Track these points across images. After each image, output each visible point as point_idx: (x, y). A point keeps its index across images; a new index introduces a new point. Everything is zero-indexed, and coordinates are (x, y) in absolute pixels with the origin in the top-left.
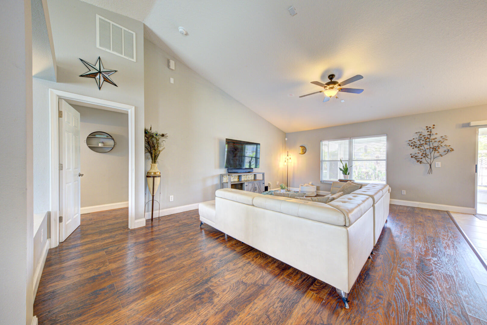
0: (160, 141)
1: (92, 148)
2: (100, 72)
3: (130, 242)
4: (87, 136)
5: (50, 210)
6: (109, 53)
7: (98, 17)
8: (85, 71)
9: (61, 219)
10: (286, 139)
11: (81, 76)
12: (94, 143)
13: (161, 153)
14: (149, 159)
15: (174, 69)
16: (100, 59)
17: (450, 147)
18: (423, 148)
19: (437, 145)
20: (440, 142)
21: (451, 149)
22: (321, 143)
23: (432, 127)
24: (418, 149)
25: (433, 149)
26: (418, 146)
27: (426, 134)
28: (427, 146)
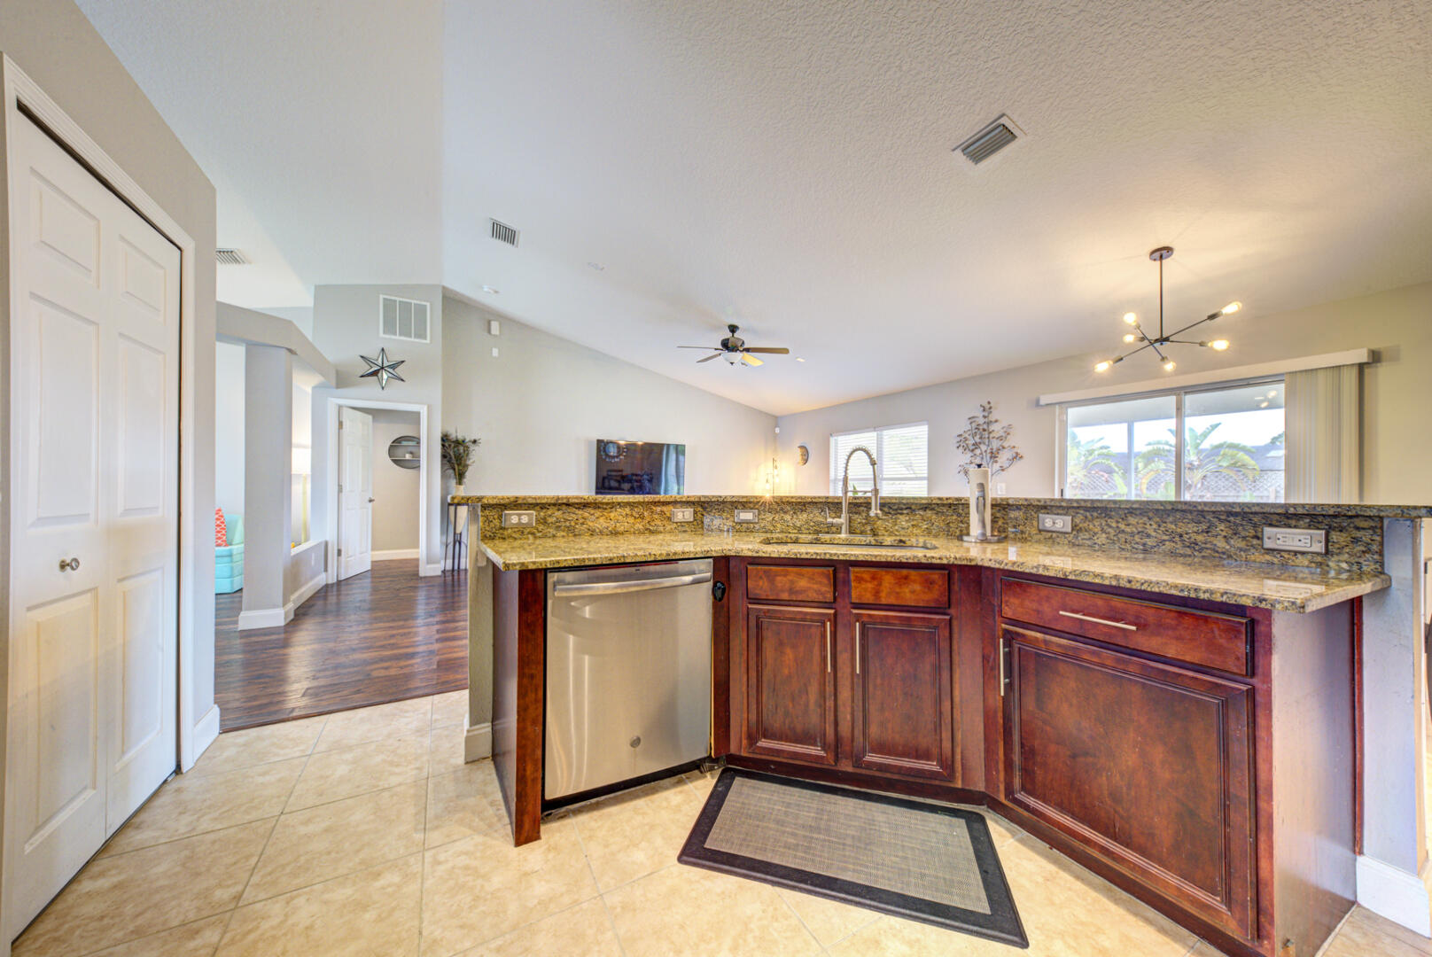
0: (471, 449)
1: (396, 462)
2: (382, 368)
3: (421, 596)
4: (389, 443)
5: (328, 539)
6: (395, 340)
7: (382, 297)
8: (366, 369)
9: (339, 552)
10: (777, 430)
11: (362, 376)
12: (400, 454)
13: (470, 468)
14: (450, 477)
15: (498, 333)
16: (383, 350)
17: (1015, 450)
18: (978, 452)
19: (995, 444)
20: (1000, 438)
21: (1017, 453)
22: (832, 440)
23: (987, 406)
24: (970, 454)
25: (989, 455)
26: (971, 448)
27: (981, 421)
28: (983, 448)
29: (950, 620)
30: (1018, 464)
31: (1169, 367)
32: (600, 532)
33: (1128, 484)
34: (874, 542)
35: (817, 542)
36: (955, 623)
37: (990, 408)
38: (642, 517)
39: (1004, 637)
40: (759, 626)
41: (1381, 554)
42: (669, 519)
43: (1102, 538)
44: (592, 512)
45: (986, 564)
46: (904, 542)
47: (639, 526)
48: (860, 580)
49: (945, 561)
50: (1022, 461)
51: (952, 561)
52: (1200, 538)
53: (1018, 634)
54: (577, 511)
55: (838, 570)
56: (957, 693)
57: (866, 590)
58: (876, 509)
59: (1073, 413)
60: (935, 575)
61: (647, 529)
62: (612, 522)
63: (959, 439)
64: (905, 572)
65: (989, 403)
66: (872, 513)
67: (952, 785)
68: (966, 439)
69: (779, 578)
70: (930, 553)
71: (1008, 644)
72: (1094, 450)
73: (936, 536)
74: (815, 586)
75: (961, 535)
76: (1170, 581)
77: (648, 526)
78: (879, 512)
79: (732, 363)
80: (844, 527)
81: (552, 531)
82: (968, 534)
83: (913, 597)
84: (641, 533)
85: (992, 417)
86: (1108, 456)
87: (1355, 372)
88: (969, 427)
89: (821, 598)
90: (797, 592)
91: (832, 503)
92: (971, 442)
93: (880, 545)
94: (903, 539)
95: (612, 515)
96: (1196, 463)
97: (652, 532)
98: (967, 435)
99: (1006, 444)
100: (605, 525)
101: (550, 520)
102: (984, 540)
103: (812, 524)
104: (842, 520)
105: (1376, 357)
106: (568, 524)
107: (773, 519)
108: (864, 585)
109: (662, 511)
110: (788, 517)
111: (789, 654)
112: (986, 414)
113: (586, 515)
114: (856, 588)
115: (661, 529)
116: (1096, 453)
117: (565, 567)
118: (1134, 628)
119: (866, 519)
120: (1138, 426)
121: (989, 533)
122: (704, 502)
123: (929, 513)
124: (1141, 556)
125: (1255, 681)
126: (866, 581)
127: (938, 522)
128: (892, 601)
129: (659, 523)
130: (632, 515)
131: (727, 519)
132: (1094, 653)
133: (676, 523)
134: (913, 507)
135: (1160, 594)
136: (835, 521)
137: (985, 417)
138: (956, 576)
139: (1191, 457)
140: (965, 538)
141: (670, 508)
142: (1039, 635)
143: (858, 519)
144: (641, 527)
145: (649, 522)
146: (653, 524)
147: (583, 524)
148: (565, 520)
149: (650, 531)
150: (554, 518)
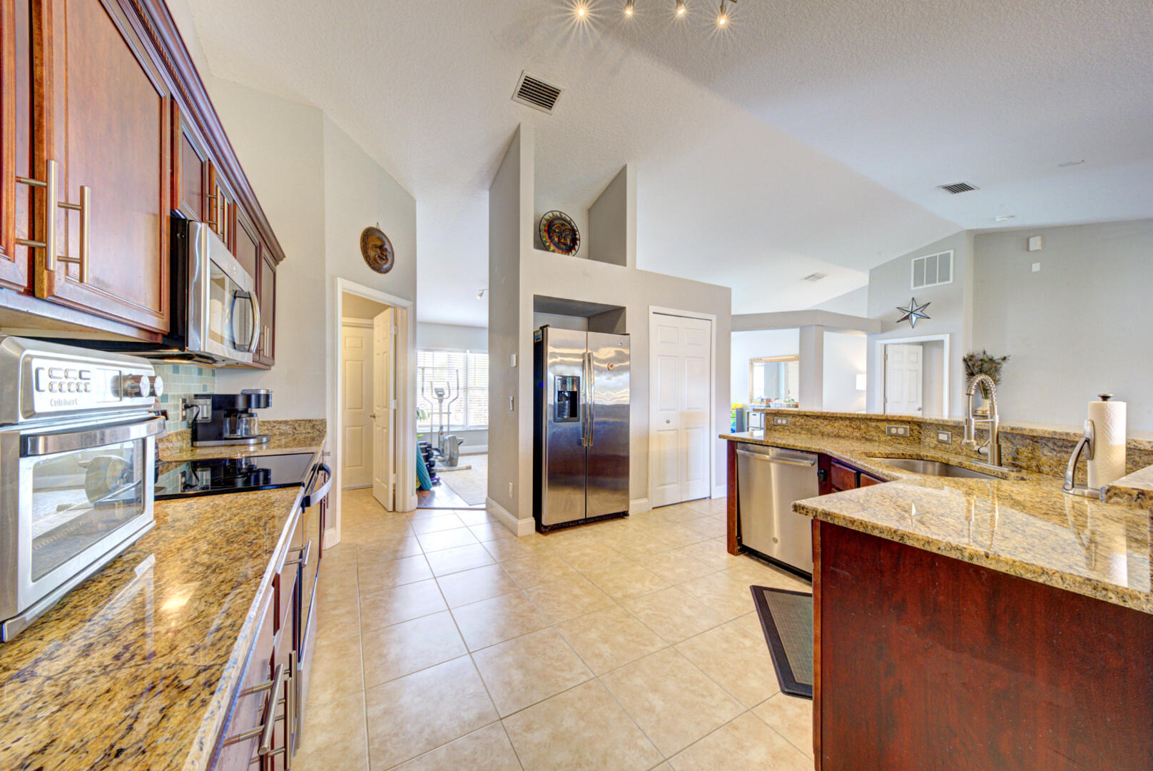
2: (912, 313)
6: (923, 288)
7: (913, 260)
8: (901, 316)
11: (898, 322)
16: (913, 299)
32: (828, 434)
38: (859, 428)
42: (884, 432)
44: (822, 421)
54: (813, 420)
61: (863, 437)
62: (836, 429)
77: (864, 435)
81: (799, 430)
84: (858, 439)
95: (836, 425)
100: (831, 430)
101: (797, 424)
106: (807, 427)
109: (877, 426)
113: (818, 423)
115: (876, 438)
119: (1032, 453)
122: (921, 424)
129: (873, 433)
130: (851, 426)
131: (934, 437)
133: (890, 435)
141: (885, 424)
144: (858, 435)
145: (865, 433)
146: (869, 434)
147: (816, 428)
148: (807, 425)
149: (866, 439)
150: (799, 424)
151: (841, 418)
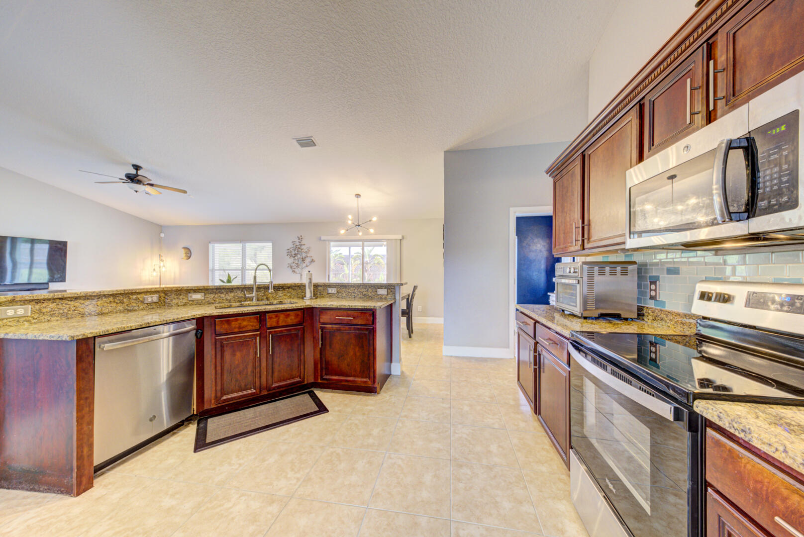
10: (162, 235)
17: (312, 258)
18: (296, 258)
19: (304, 255)
20: (306, 252)
21: (313, 260)
22: (211, 246)
23: (300, 238)
24: (293, 259)
25: (301, 260)
26: (294, 256)
27: (298, 244)
28: (299, 256)
29: (304, 328)
30: (313, 264)
31: (360, 234)
32: (89, 314)
33: (349, 270)
34: (269, 303)
35: (242, 306)
36: (305, 328)
37: (302, 238)
38: (122, 302)
39: (321, 329)
40: (222, 346)
41: (395, 294)
42: (142, 302)
43: (344, 294)
44: (82, 302)
45: (315, 306)
46: (282, 302)
47: (120, 307)
48: (270, 318)
49: (302, 307)
50: (315, 263)
51: (305, 307)
52: (366, 293)
53: (324, 327)
54: (69, 303)
55: (261, 316)
56: (306, 352)
57: (273, 322)
58: (272, 289)
59: (332, 243)
60: (299, 313)
61: (126, 309)
62: (99, 307)
63: (288, 251)
64: (288, 313)
65: (301, 236)
66: (270, 291)
67: (303, 384)
68: (291, 252)
69: (233, 323)
70: (297, 305)
71: (322, 331)
72: (337, 255)
73: (293, 298)
74: (251, 324)
75: (303, 297)
76: (360, 305)
77: (127, 307)
78: (273, 291)
79: (136, 191)
80: (254, 298)
81: (47, 318)
82: (305, 297)
83: (291, 321)
84: (120, 312)
85: (303, 242)
86: (341, 257)
87: (399, 241)
88: (292, 246)
89: (254, 328)
90: (242, 328)
91: (247, 288)
92: (293, 253)
93: (272, 304)
94: (281, 300)
95: (99, 303)
96: (368, 261)
97: (129, 311)
98: (291, 250)
99: (308, 256)
100: (93, 309)
102: (311, 299)
103: (237, 298)
104: (254, 294)
105: (403, 238)
106: (61, 311)
107: (214, 297)
108: (272, 320)
109: (136, 298)
110: (223, 295)
111: (238, 354)
112: (300, 241)
114: (269, 321)
115: (137, 308)
116: (339, 256)
117: (112, 333)
118: (352, 318)
120: (352, 248)
121: (313, 296)
122: (166, 291)
123: (290, 290)
124: (353, 299)
125: (374, 326)
126: (273, 318)
127: (294, 292)
128: (284, 324)
129: (134, 305)
130: (114, 302)
131: (183, 299)
132: (344, 328)
133: (147, 304)
134: (284, 288)
135: (358, 309)
136: (250, 295)
137: (299, 242)
138: (306, 312)
139: (367, 259)
140: (305, 298)
141: (143, 295)
142: (330, 326)
143: (261, 294)
144: (121, 308)
145: (127, 305)
146: (130, 306)
147: (75, 310)
148: (59, 309)
149: (128, 310)
150: (49, 309)
151: (104, 295)
